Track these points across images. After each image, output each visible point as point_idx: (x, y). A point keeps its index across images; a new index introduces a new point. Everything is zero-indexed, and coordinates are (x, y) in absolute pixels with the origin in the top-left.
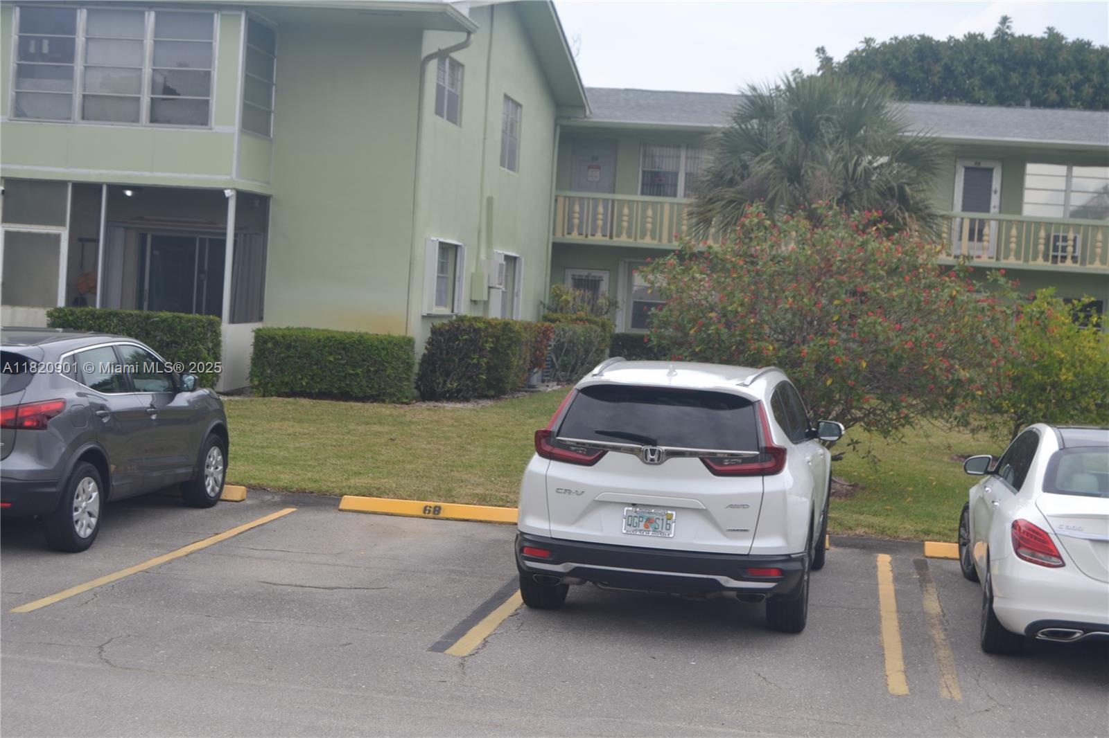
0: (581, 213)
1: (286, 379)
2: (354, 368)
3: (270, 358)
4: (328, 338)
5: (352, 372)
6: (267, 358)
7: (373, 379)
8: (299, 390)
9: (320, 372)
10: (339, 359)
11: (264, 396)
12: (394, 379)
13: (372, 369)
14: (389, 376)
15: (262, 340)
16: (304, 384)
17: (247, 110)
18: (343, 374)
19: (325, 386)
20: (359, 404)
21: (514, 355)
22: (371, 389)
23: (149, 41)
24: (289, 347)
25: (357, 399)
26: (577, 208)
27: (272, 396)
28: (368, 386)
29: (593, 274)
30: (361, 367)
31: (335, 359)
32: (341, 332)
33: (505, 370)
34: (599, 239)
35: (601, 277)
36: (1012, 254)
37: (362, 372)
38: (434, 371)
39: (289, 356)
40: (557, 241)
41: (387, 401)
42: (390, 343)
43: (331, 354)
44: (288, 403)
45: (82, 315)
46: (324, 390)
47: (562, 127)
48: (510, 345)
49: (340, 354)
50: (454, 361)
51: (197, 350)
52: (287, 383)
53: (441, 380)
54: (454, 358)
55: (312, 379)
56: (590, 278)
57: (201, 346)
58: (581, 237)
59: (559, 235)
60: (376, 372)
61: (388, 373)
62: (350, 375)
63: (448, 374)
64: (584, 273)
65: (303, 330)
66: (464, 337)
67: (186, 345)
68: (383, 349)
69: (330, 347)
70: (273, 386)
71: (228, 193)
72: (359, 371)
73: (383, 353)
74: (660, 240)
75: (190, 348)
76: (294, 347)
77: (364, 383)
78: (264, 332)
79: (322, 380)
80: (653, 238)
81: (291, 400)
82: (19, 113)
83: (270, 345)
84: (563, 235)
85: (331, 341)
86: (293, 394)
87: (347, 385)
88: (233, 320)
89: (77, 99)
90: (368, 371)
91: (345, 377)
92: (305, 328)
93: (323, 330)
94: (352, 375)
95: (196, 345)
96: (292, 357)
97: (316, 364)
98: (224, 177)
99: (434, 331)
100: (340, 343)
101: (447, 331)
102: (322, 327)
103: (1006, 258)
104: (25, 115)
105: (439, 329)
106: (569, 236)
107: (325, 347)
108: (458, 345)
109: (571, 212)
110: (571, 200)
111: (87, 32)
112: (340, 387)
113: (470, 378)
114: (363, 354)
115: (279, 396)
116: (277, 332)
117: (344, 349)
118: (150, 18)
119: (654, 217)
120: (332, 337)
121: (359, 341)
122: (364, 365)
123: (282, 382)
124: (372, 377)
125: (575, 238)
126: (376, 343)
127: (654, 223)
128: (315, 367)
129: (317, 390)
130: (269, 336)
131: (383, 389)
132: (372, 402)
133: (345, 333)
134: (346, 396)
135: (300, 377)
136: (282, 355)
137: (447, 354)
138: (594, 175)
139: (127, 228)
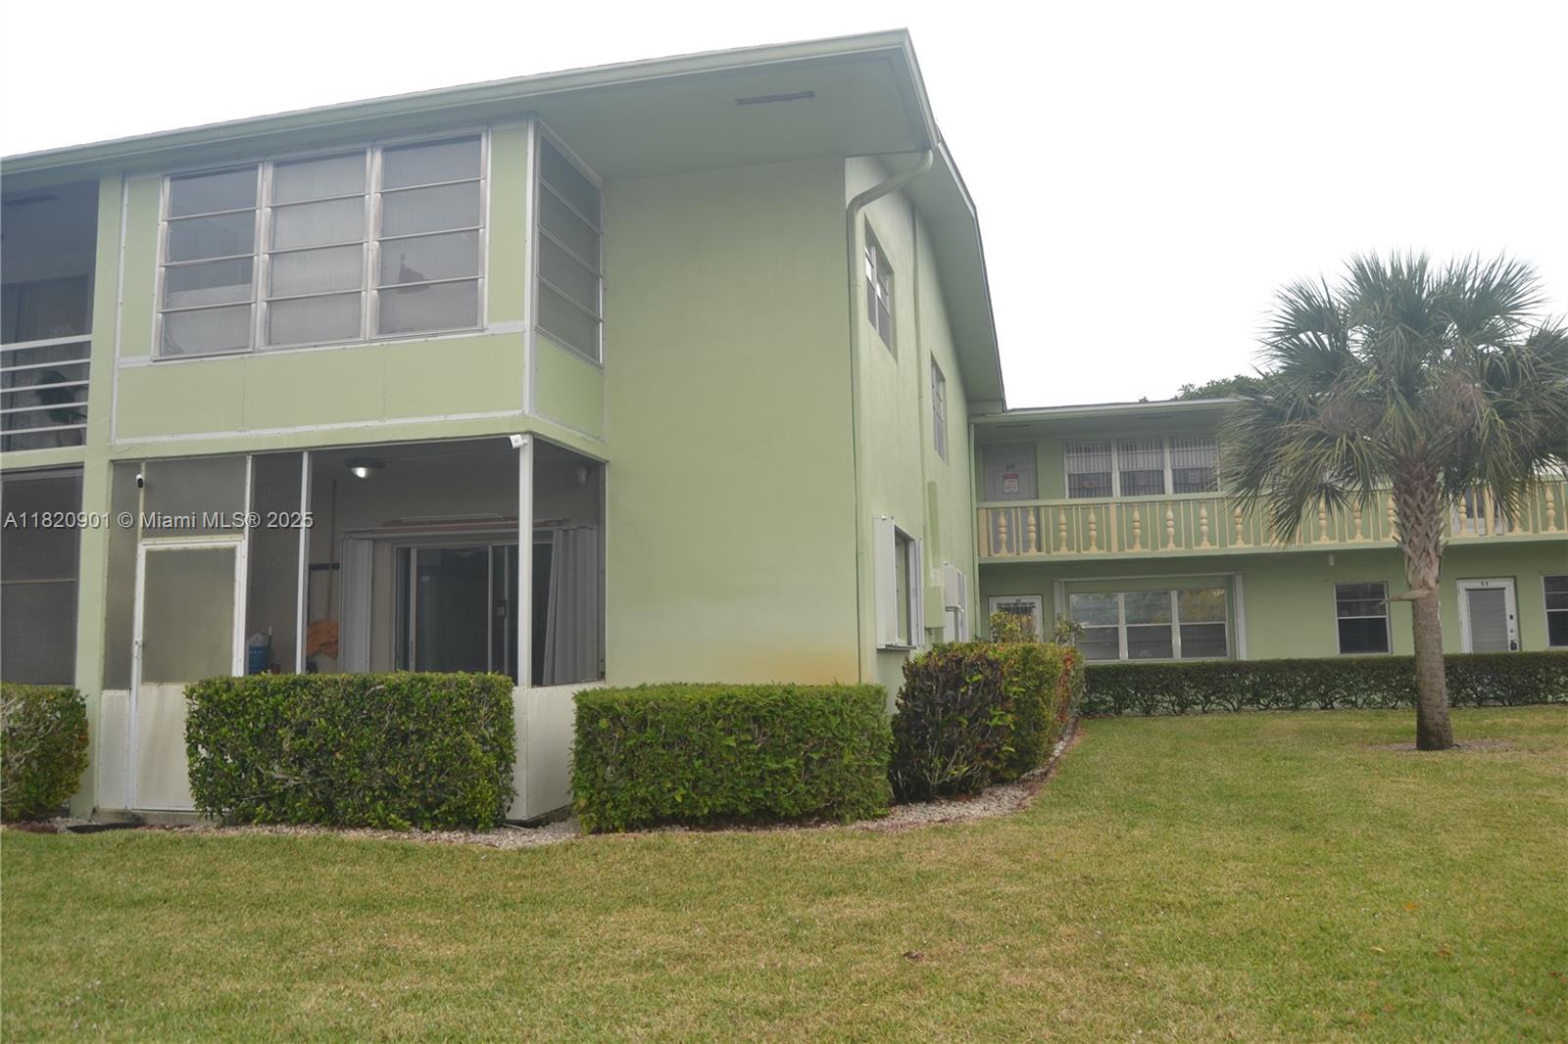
0: (1009, 527)
1: (641, 793)
2: (778, 756)
3: (605, 750)
4: (721, 700)
5: (775, 766)
6: (601, 750)
7: (817, 777)
8: (669, 812)
9: (710, 772)
10: (747, 742)
11: (598, 831)
12: (858, 771)
13: (815, 756)
14: (847, 768)
15: (589, 714)
16: (679, 799)
17: (546, 295)
18: (758, 773)
19: (724, 801)
20: (794, 833)
21: (1047, 702)
22: (814, 797)
23: (373, 199)
24: (642, 724)
25: (789, 821)
26: (1003, 521)
27: (615, 830)
28: (808, 792)
29: (1022, 601)
30: (791, 755)
31: (740, 743)
32: (746, 687)
33: (1032, 732)
34: (1033, 555)
35: (1032, 603)
36: (1552, 522)
37: (796, 765)
38: (922, 745)
39: (643, 744)
40: (983, 562)
41: (848, 816)
42: (845, 700)
43: (730, 733)
44: (648, 847)
45: (246, 689)
46: (719, 810)
47: (976, 426)
48: (1038, 689)
49: (748, 730)
50: (960, 724)
51: (461, 744)
52: (644, 801)
53: (937, 763)
54: (961, 719)
55: (695, 787)
56: (1020, 606)
57: (468, 735)
58: (1011, 555)
59: (984, 554)
60: (823, 761)
61: (845, 761)
62: (772, 773)
63: (948, 750)
64: (1011, 600)
65: (668, 688)
66: (975, 678)
67: (439, 734)
68: (834, 713)
69: (727, 718)
70: (615, 807)
71: (517, 441)
72: (789, 763)
73: (835, 721)
74: (1109, 549)
75: (447, 740)
76: (656, 725)
77: (801, 787)
78: (592, 698)
79: (714, 787)
80: (1100, 547)
81: (652, 837)
82: (169, 348)
83: (603, 723)
84: (989, 555)
85: (727, 705)
86: (655, 822)
87: (766, 793)
88: (537, 680)
89: (260, 309)
90: (808, 760)
91: (762, 779)
92: (675, 685)
93: (711, 686)
94: (777, 772)
95: (459, 733)
96: (651, 745)
97: (701, 756)
98: (508, 414)
99: (912, 672)
100: (746, 709)
101: (943, 669)
102: (706, 678)
103: (1545, 528)
104: (179, 351)
105: (926, 667)
106: (996, 555)
107: (717, 720)
108: (966, 693)
109: (997, 526)
110: (995, 510)
111: (274, 196)
112: (752, 799)
113: (988, 754)
114: (795, 728)
115: (630, 827)
116: (617, 695)
117: (756, 719)
118: (375, 162)
119: (1099, 522)
120: (730, 698)
121: (786, 701)
122: (798, 749)
123: (634, 799)
124: (817, 772)
125: (1004, 556)
126: (820, 703)
127: (1099, 531)
128: (698, 763)
129: (706, 811)
130: (601, 705)
131: (840, 794)
132: (818, 824)
133: (756, 689)
134: (765, 816)
135: (669, 785)
136: (630, 743)
137: (945, 712)
138: (1012, 485)
139: (375, 541)
